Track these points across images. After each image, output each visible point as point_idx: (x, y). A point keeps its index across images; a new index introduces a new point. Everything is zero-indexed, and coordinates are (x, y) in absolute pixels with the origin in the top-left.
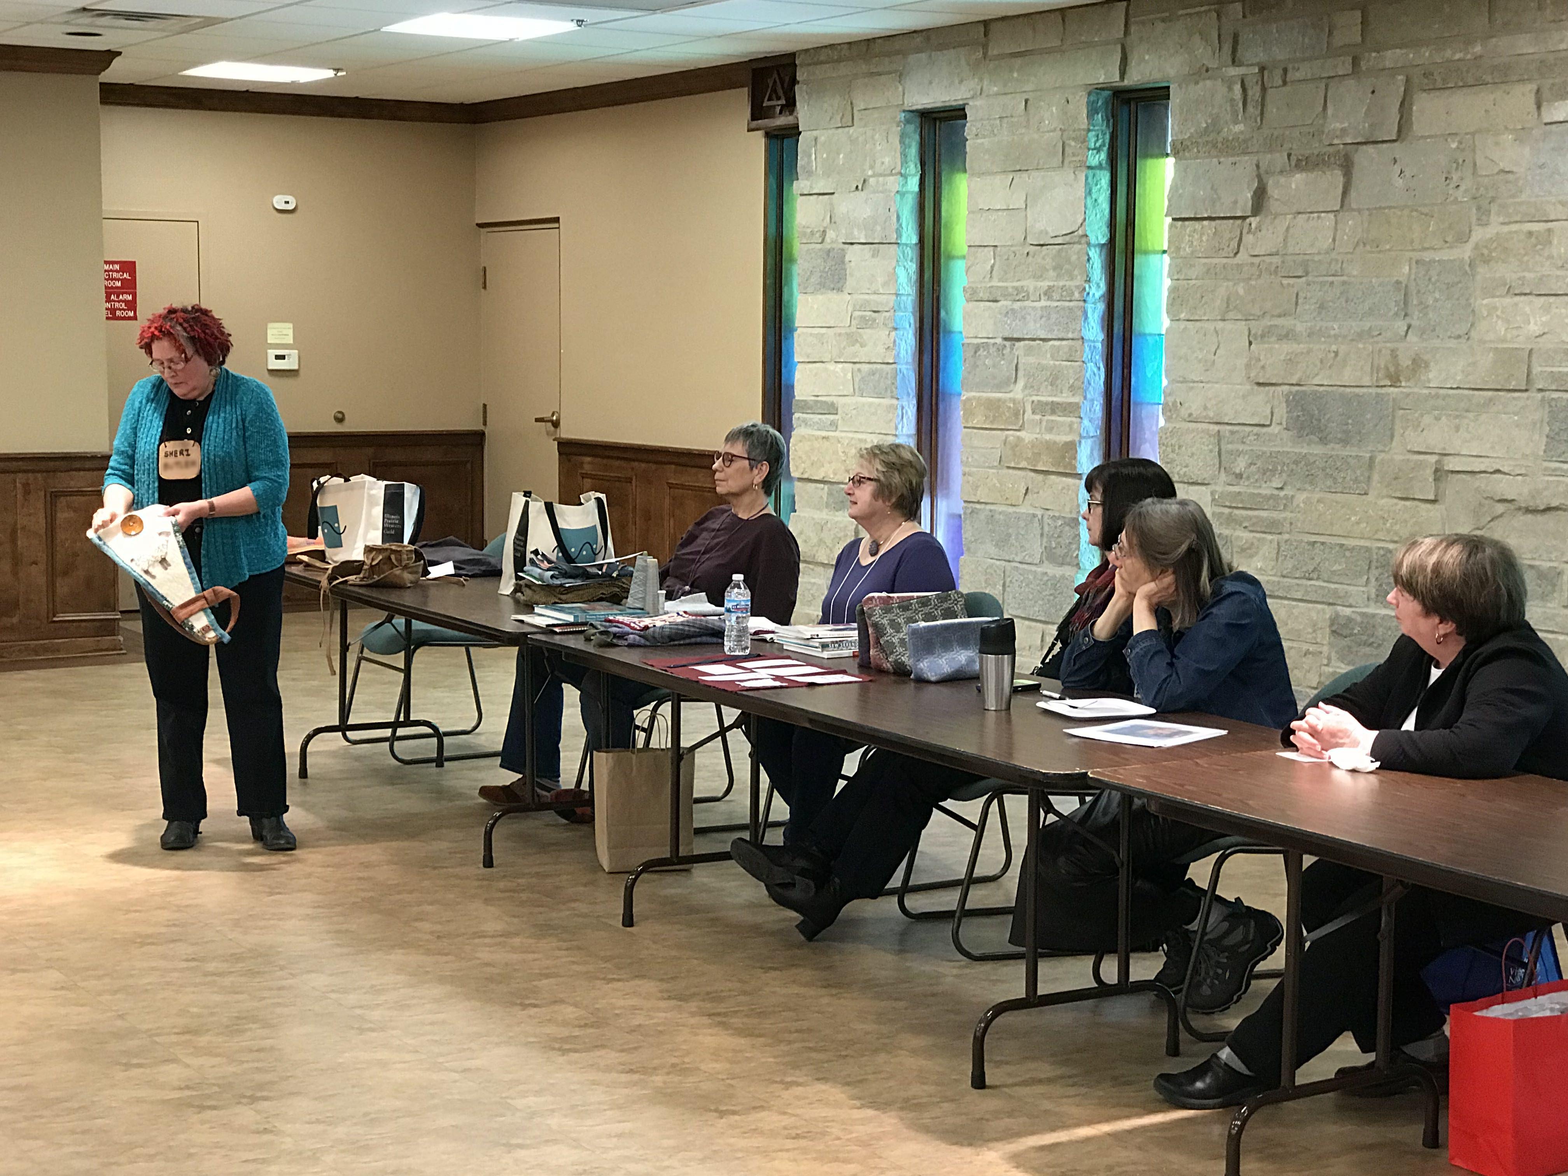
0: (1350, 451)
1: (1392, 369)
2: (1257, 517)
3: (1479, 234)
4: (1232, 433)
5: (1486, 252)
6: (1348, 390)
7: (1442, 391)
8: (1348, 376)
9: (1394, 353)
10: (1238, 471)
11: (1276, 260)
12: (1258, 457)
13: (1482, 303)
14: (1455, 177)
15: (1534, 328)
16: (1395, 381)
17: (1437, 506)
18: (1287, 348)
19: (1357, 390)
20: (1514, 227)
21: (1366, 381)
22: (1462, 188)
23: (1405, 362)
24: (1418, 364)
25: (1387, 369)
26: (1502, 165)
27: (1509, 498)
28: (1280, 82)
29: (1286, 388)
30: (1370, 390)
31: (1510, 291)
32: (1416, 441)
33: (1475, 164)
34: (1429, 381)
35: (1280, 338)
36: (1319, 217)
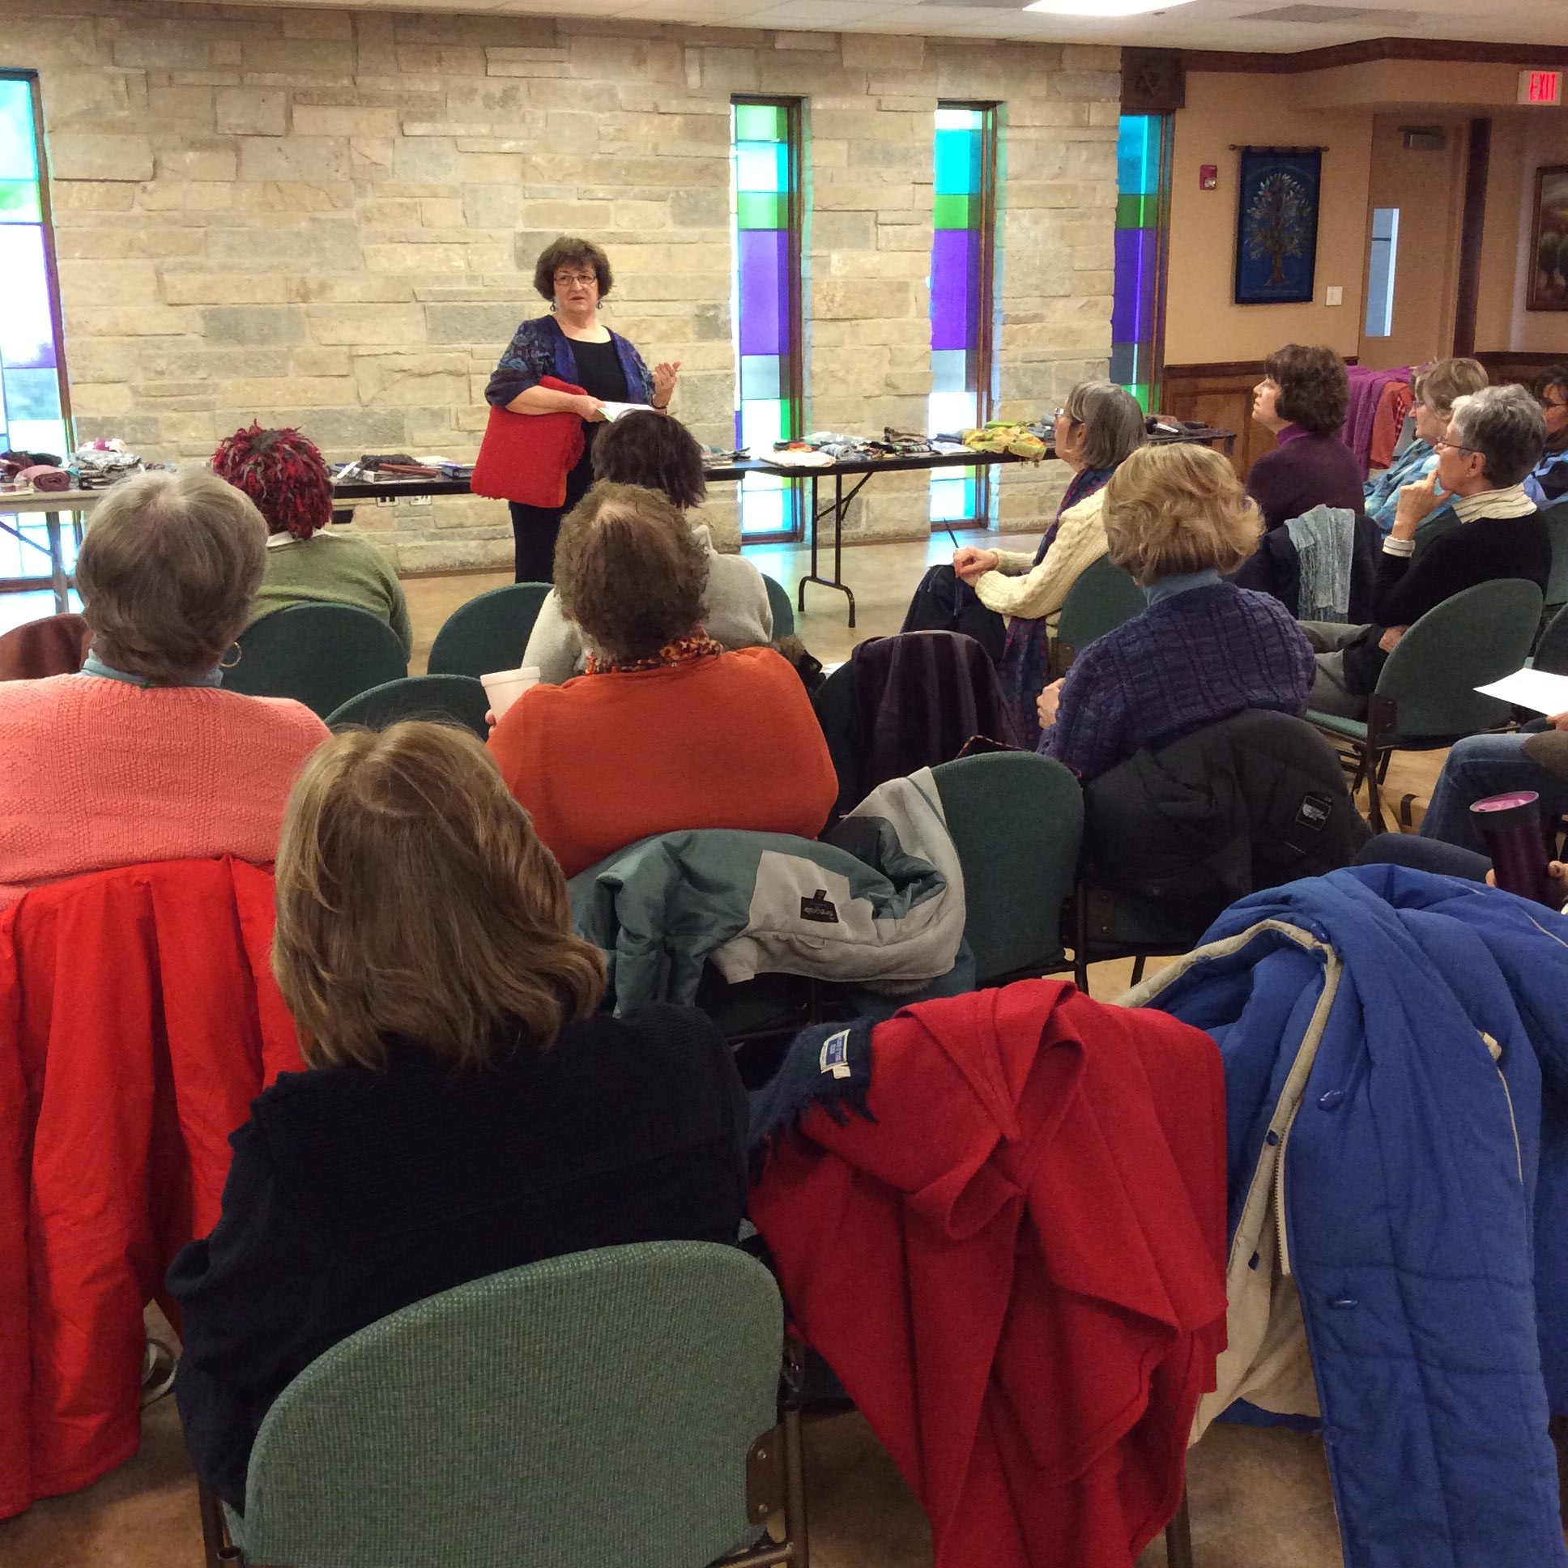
0: (269, 348)
1: (302, 291)
2: (186, 401)
3: (360, 203)
4: (146, 342)
5: (369, 214)
6: (261, 306)
7: (346, 305)
8: (260, 296)
9: (303, 281)
10: (159, 369)
11: (176, 214)
12: (180, 358)
13: (369, 248)
14: (334, 164)
15: (410, 262)
16: (305, 298)
17: (347, 378)
18: (199, 278)
19: (270, 306)
20: (389, 200)
21: (279, 299)
22: (341, 171)
23: (313, 285)
24: (323, 287)
25: (298, 290)
26: (374, 159)
27: (406, 368)
28: (166, 84)
29: (201, 307)
30: (283, 305)
31: (391, 241)
32: (329, 337)
33: (350, 157)
34: (335, 298)
35: (192, 271)
36: (214, 185)
